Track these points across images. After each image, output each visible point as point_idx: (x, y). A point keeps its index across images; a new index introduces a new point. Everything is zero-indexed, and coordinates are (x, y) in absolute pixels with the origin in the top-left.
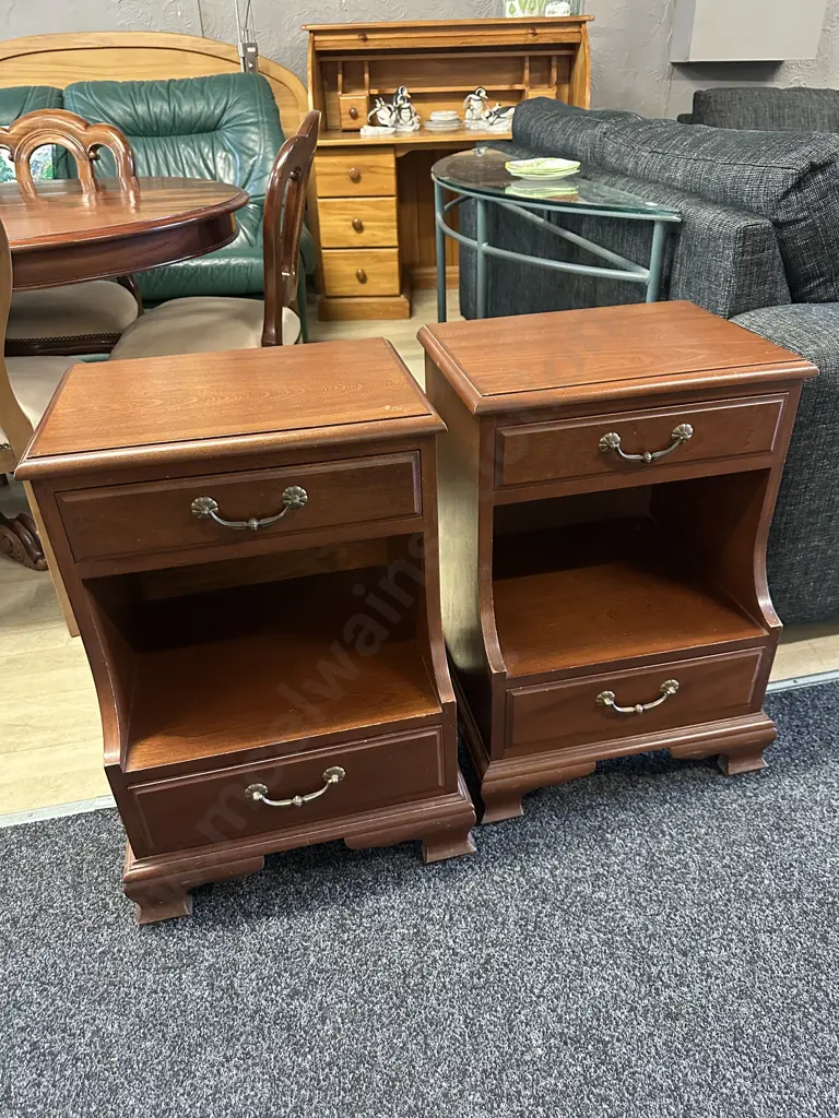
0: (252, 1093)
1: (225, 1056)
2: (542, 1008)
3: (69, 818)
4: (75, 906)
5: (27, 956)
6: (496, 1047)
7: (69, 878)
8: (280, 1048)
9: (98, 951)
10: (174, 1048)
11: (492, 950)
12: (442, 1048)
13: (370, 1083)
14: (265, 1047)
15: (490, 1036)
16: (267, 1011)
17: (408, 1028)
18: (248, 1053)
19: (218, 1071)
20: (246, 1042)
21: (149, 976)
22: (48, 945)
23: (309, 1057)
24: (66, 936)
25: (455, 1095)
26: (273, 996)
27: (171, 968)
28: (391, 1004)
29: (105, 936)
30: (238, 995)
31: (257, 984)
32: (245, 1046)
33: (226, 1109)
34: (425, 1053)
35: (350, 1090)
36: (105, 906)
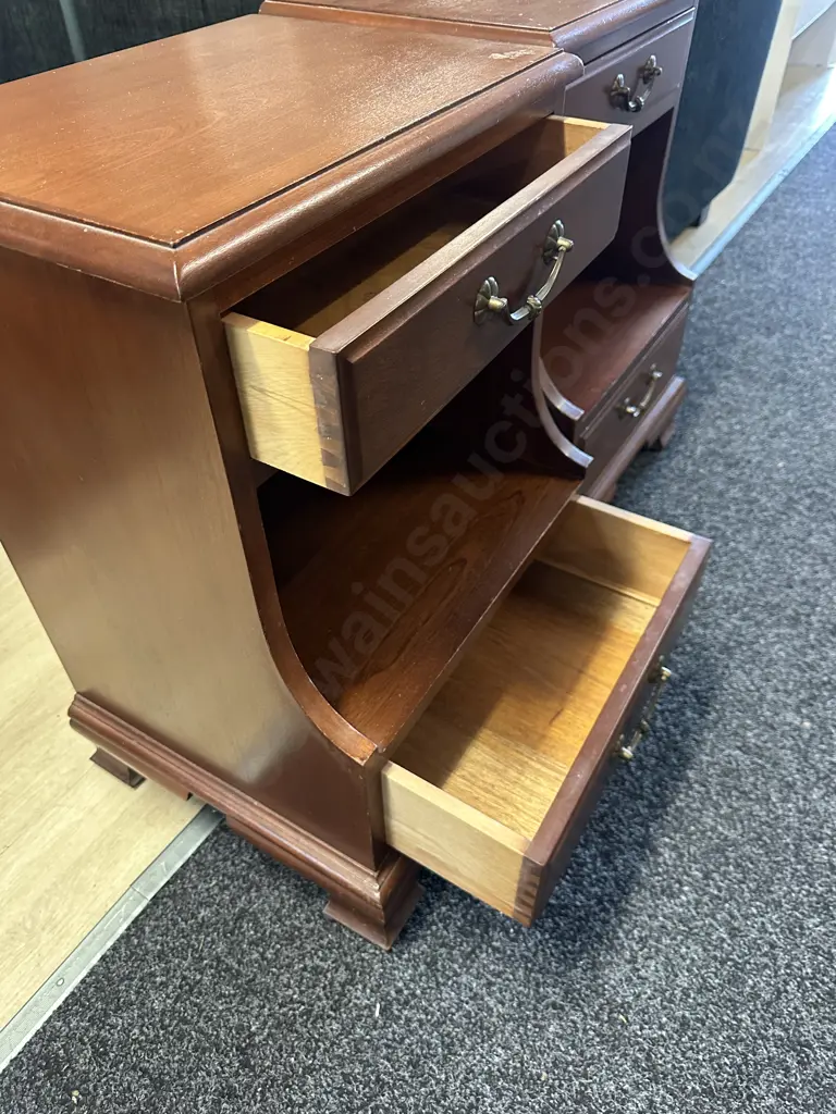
0: (688, 962)
1: (629, 962)
2: (770, 696)
3: (126, 937)
4: (281, 1006)
5: (301, 1106)
6: (783, 748)
7: (228, 990)
8: (657, 906)
9: (377, 1014)
10: (579, 1005)
11: (690, 686)
12: (754, 785)
13: (750, 858)
14: (647, 919)
15: (769, 745)
16: (607, 891)
17: (718, 794)
18: (641, 938)
19: (639, 977)
20: (627, 933)
21: (464, 979)
22: (309, 1070)
23: (686, 888)
24: (317, 1041)
25: (805, 805)
26: (594, 876)
27: (473, 952)
28: (683, 790)
29: (360, 997)
30: (566, 907)
31: (567, 881)
32: (630, 937)
33: (689, 996)
34: (750, 799)
35: (745, 878)
36: (316, 970)
